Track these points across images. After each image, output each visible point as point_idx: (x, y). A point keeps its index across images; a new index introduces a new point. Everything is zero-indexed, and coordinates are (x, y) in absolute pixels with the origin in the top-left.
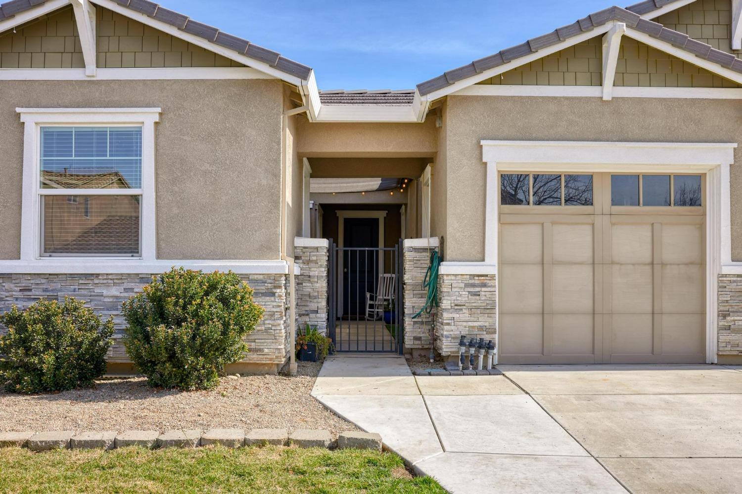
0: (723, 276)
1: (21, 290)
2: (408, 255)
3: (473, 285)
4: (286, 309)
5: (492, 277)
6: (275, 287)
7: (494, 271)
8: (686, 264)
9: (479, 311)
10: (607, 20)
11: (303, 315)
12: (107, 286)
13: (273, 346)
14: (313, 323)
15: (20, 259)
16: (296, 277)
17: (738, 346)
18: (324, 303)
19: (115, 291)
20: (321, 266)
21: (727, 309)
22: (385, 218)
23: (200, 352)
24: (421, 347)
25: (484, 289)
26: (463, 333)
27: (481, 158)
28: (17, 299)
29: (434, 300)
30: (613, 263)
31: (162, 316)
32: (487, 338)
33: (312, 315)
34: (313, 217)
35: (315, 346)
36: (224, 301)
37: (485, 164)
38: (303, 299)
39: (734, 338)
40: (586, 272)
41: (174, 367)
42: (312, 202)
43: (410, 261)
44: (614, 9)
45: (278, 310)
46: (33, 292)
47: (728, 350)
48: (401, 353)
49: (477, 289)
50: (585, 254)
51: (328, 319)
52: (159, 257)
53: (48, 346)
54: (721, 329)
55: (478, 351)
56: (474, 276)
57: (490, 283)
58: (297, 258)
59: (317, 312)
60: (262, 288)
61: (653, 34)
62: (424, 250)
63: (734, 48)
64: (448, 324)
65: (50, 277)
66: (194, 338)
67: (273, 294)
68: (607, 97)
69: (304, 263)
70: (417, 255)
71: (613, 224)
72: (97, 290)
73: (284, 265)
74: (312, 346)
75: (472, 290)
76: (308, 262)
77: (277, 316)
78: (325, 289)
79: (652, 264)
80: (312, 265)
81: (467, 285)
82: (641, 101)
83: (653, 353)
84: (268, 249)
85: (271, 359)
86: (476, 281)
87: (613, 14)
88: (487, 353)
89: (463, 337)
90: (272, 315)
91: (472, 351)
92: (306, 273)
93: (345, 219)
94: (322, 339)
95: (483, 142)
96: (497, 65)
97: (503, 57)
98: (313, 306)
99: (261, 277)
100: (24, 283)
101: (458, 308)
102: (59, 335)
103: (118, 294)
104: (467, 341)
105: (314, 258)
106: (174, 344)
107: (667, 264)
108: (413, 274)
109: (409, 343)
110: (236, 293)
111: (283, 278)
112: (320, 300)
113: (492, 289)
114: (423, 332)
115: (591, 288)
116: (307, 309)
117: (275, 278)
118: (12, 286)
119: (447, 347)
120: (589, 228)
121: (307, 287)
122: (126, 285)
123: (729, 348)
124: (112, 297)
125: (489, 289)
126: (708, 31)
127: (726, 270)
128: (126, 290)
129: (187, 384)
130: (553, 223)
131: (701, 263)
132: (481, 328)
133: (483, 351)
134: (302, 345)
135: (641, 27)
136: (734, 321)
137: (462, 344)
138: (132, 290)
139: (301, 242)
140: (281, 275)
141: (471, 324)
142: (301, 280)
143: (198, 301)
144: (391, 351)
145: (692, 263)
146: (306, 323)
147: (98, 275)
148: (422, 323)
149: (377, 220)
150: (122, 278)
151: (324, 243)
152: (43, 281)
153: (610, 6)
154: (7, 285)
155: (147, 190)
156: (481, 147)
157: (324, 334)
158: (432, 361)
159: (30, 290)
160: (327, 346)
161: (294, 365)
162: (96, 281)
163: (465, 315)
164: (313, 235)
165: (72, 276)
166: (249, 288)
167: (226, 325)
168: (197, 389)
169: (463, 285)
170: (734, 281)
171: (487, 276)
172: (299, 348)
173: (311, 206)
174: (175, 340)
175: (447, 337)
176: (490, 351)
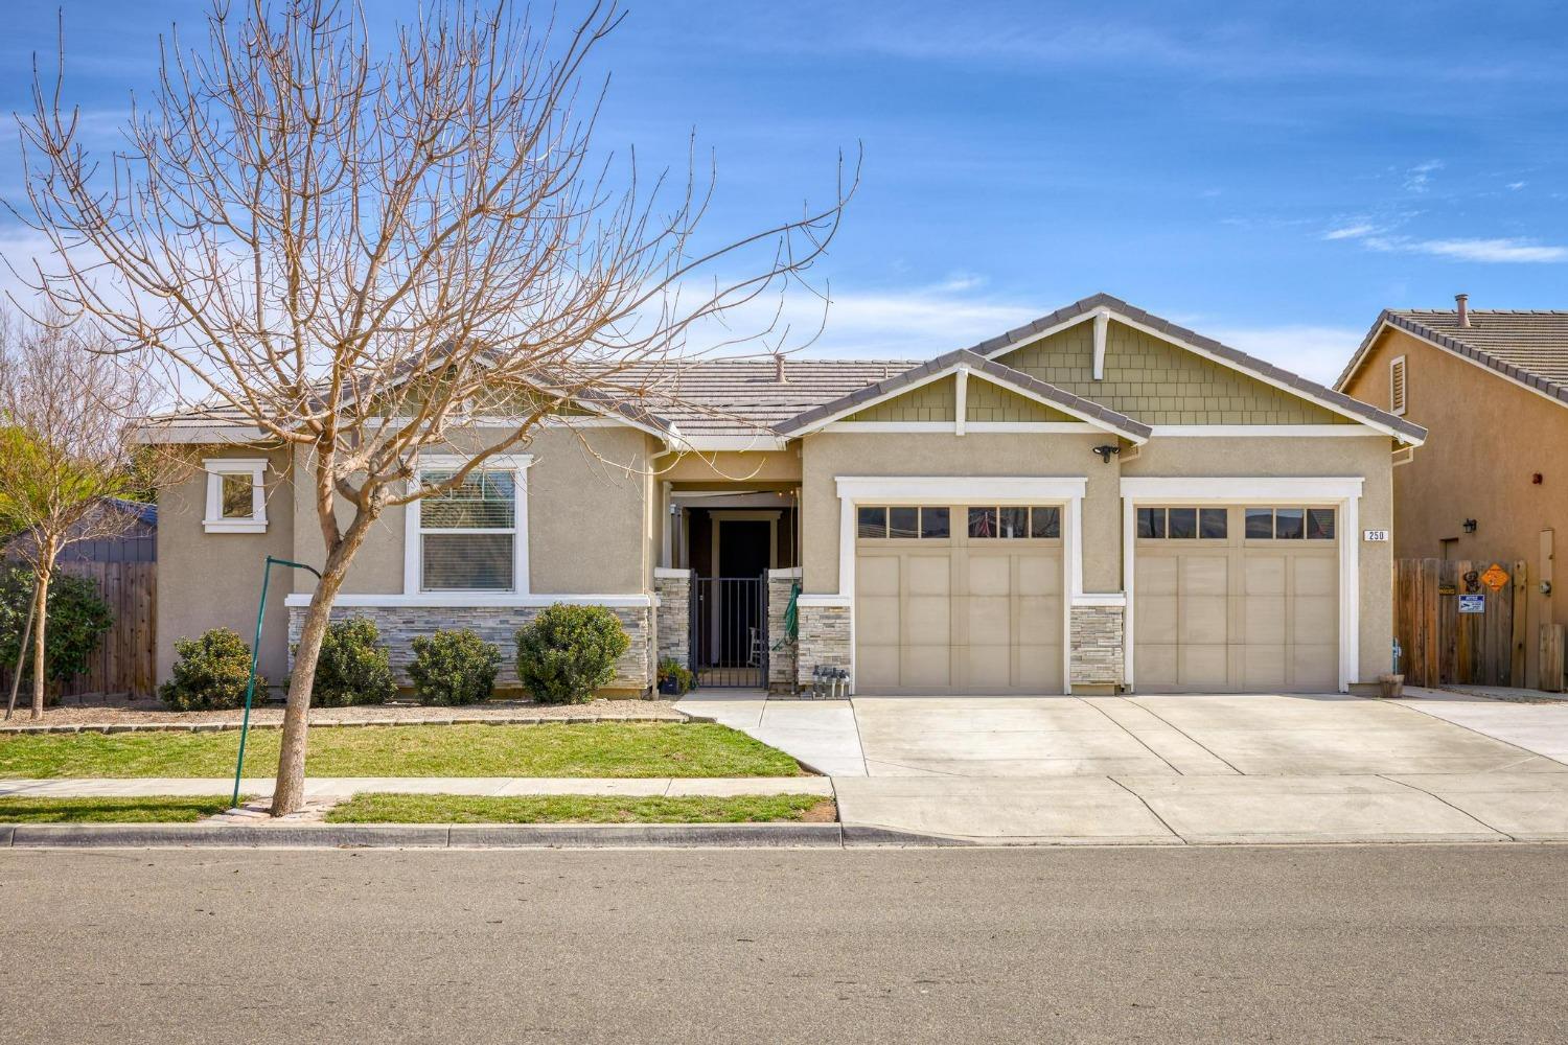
0: (1076, 607)
1: (404, 623)
2: (772, 586)
3: (828, 617)
4: (649, 639)
5: (847, 609)
6: (640, 619)
7: (851, 603)
8: (1044, 596)
9: (832, 642)
10: (956, 362)
11: (664, 648)
12: (485, 618)
13: (637, 673)
14: (675, 656)
15: (403, 593)
16: (658, 608)
17: (1089, 676)
18: (685, 636)
19: (491, 623)
20: (682, 598)
21: (1078, 640)
22: (778, 521)
23: (581, 672)
24: (784, 681)
25: (838, 621)
26: (818, 663)
27: (836, 494)
28: (400, 630)
29: (794, 631)
30: (970, 595)
31: (551, 642)
32: (840, 667)
33: (673, 649)
34: (676, 526)
35: (675, 679)
36: (599, 630)
37: (840, 499)
38: (664, 631)
39: (1084, 668)
40: (942, 605)
41: (561, 684)
42: (674, 505)
43: (774, 592)
44: (960, 352)
45: (641, 640)
46: (416, 624)
47: (1079, 681)
48: (766, 688)
49: (833, 621)
50: (943, 587)
51: (690, 653)
52: (532, 591)
53: (455, 668)
54: (1074, 659)
55: (829, 680)
56: (829, 608)
57: (844, 615)
58: (657, 589)
59: (678, 645)
60: (628, 620)
61: (999, 374)
62: (787, 580)
63: (1096, 378)
64: (804, 655)
65: (431, 610)
66: (577, 659)
67: (637, 626)
68: (960, 432)
69: (664, 594)
70: (782, 586)
71: (970, 556)
72: (475, 622)
73: (647, 599)
74: (673, 679)
75: (827, 621)
76: (669, 593)
77: (641, 645)
78: (687, 621)
79: (1009, 596)
80: (672, 596)
81: (822, 617)
82: (995, 435)
83: (1010, 684)
84: (631, 585)
85: (635, 685)
86: (831, 613)
87: (959, 356)
88: (838, 681)
89: (817, 667)
90: (636, 644)
91: (825, 679)
92: (667, 604)
93: (722, 523)
94: (684, 672)
95: (837, 479)
96: (849, 407)
97: (855, 398)
98: (674, 639)
99: (626, 610)
100: (408, 616)
101: (814, 638)
102: (463, 660)
103: (494, 625)
104: (820, 671)
105: (675, 590)
106: (563, 664)
107: (1023, 596)
108: (776, 606)
109: (773, 676)
110: (608, 624)
111: (646, 611)
112: (681, 633)
113: (847, 621)
114: (786, 665)
115: (947, 620)
116: (668, 642)
117: (639, 611)
118: (396, 618)
119: (804, 677)
120: (946, 560)
121: (668, 620)
122: (502, 618)
123: (1080, 678)
124: (489, 628)
125: (844, 621)
126: (1070, 360)
127: (1076, 602)
128: (502, 622)
129: (570, 698)
130: (910, 556)
131: (1059, 595)
132: (835, 659)
133: (835, 680)
134: (662, 677)
135: (986, 368)
136: (1086, 651)
137: (816, 673)
138: (507, 622)
139: (662, 573)
140: (644, 608)
141: (826, 654)
142: (662, 612)
143: (579, 631)
144: (756, 687)
145: (1050, 595)
146: (666, 656)
147: (476, 608)
148: (786, 656)
149: (768, 523)
150: (497, 611)
151: (685, 574)
152: (425, 614)
153: (958, 349)
154: (393, 618)
155: (521, 530)
156: (836, 483)
157: (685, 668)
158: (793, 693)
159: (413, 622)
160: (688, 679)
161: (656, 692)
162: (475, 614)
163: (819, 646)
164: (676, 565)
165: (452, 609)
166: (618, 620)
167: (603, 650)
168: (577, 704)
169: (818, 617)
170: (1086, 613)
171: (841, 608)
172: (660, 680)
173: (673, 511)
174: (564, 661)
175: (803, 667)
176: (842, 680)
